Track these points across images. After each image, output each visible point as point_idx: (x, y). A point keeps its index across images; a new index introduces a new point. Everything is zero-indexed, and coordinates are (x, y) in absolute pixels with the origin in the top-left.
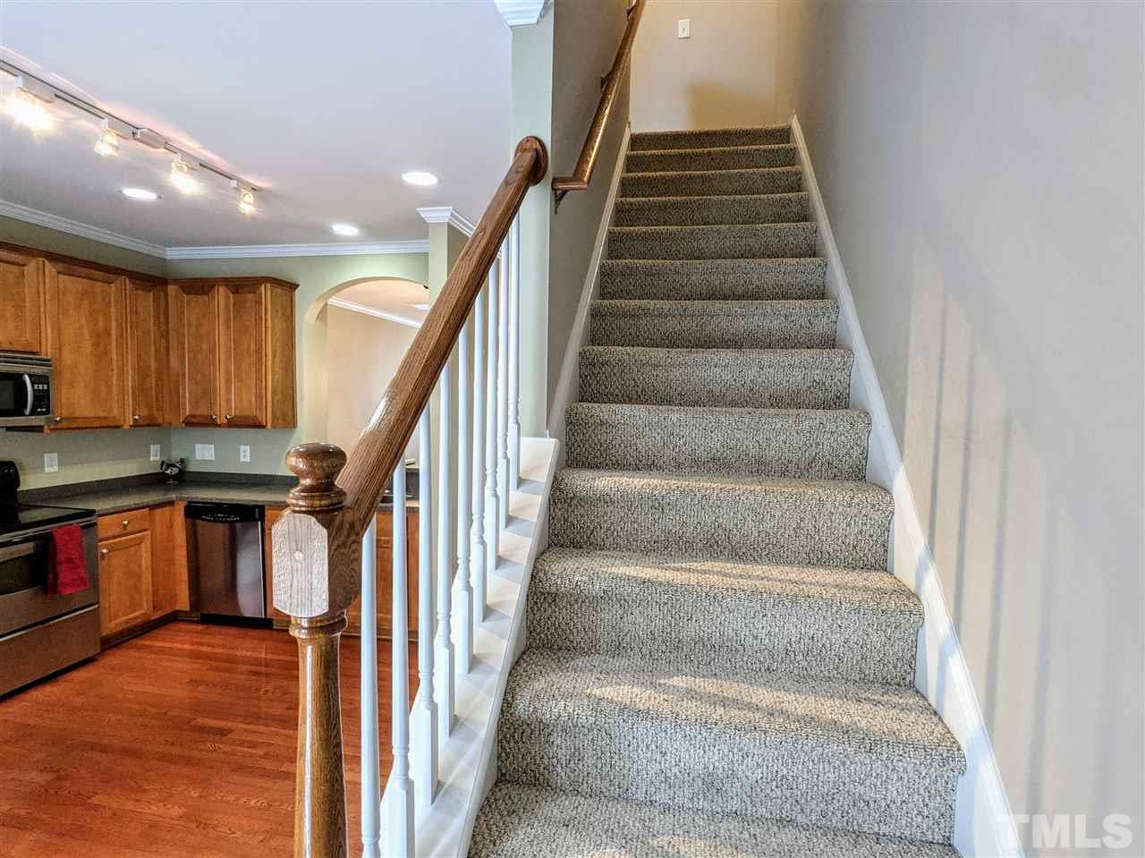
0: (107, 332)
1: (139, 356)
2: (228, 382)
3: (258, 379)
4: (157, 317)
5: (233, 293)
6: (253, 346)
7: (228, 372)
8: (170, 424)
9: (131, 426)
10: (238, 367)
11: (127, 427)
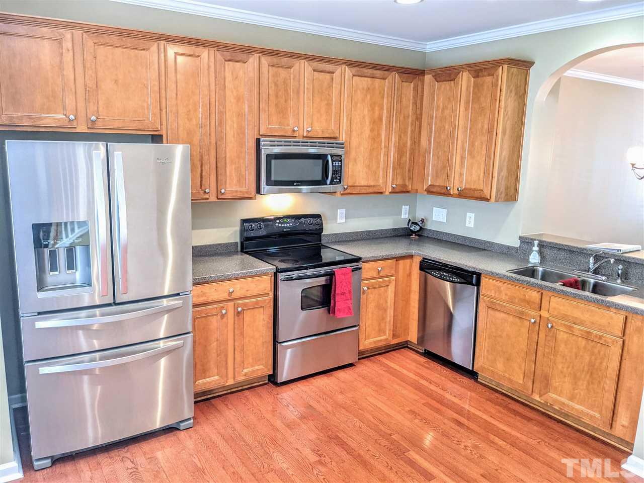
0: (381, 119)
1: (400, 136)
2: (462, 158)
3: (488, 156)
4: (415, 103)
5: (474, 78)
6: (486, 126)
7: (463, 150)
8: (417, 191)
9: (390, 193)
10: (472, 144)
11: (387, 193)
